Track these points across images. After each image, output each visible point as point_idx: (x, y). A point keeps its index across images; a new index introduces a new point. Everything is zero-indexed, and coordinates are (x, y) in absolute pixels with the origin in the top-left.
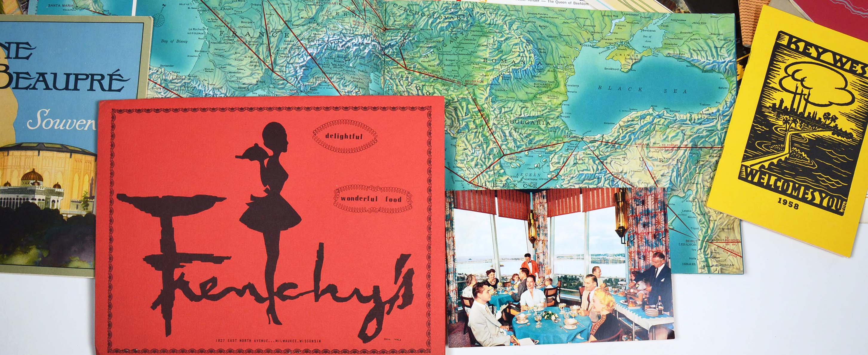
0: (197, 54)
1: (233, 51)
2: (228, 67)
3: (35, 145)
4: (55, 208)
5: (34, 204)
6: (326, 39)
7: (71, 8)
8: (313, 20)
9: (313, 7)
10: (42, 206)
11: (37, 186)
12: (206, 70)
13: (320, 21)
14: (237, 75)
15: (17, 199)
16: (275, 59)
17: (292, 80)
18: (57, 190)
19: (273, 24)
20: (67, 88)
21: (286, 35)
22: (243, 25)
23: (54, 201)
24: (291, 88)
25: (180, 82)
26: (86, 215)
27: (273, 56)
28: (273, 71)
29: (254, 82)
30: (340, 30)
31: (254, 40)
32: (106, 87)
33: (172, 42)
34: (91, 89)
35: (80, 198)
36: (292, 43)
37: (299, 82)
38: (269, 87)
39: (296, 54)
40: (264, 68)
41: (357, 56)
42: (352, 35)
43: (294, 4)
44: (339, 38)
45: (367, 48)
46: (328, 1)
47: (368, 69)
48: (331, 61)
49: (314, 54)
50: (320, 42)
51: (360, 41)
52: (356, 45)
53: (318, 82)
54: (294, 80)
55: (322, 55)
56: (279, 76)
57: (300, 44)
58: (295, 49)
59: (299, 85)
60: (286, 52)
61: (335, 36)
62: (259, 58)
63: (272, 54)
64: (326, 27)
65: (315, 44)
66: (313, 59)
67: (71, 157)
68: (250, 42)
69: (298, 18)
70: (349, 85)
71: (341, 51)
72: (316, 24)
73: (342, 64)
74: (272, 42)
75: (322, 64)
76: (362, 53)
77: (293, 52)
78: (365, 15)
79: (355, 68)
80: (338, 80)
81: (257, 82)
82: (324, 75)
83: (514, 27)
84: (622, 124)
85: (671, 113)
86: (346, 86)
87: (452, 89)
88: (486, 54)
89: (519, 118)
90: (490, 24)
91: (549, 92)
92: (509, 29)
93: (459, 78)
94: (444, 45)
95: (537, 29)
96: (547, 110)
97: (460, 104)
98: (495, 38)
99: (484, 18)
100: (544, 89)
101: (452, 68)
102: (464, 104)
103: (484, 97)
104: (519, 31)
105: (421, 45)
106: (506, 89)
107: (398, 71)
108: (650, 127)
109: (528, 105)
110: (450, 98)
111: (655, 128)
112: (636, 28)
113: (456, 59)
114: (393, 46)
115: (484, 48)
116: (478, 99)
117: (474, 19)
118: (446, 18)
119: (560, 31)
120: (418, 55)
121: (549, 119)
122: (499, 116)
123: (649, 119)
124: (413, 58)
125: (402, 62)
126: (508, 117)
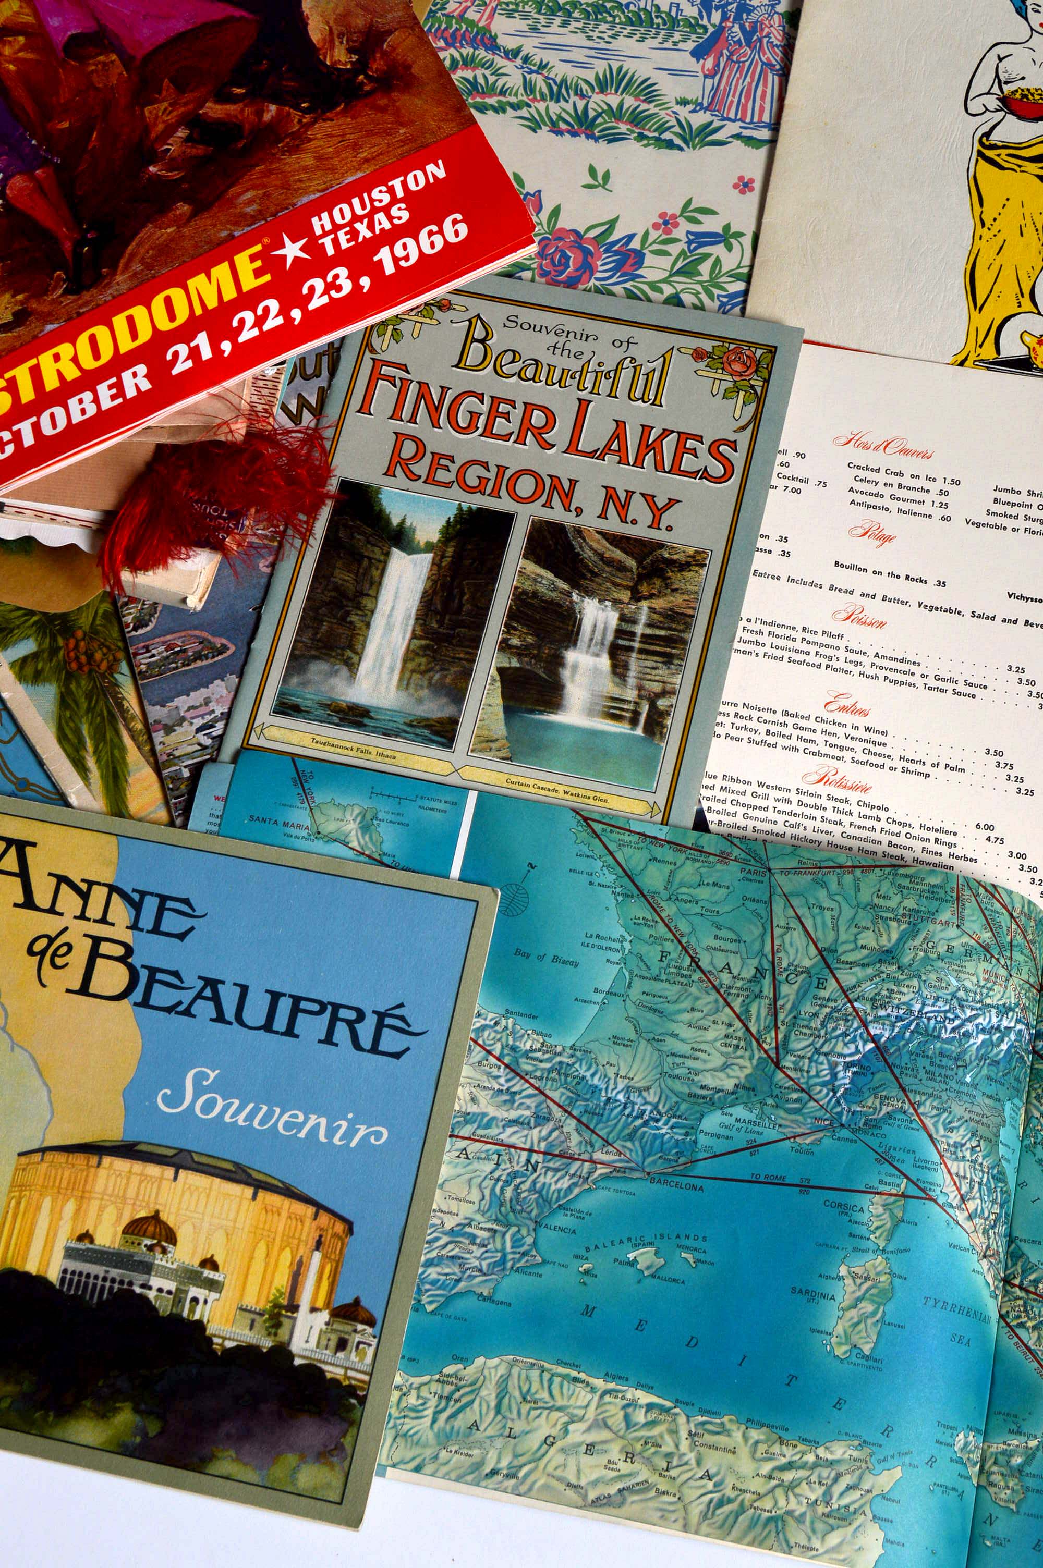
0: (599, 998)
1: (686, 1004)
2: (670, 1041)
3: (170, 1153)
4: (197, 1317)
5: (144, 1299)
6: (917, 1007)
7: (304, 833)
8: (888, 955)
9: (894, 924)
10: (164, 1307)
11: (159, 1256)
12: (617, 1040)
13: (906, 960)
14: (690, 1063)
15: (105, 1279)
16: (786, 1038)
17: (822, 1094)
18: (208, 1273)
19: (792, 952)
20: (268, 1027)
21: (821, 984)
22: (717, 943)
23: (195, 1300)
24: (818, 1114)
25: (549, 1060)
26: (271, 1350)
27: (783, 1028)
28: (777, 1064)
29: (729, 1085)
30: (951, 989)
31: (739, 984)
32: (366, 1040)
33: (541, 958)
34: (329, 1040)
35: (263, 1305)
36: (833, 1004)
37: (838, 1102)
38: (763, 1103)
39: (839, 1032)
40: (757, 1056)
41: (984, 1058)
42: (979, 1005)
43: (848, 912)
44: (947, 1007)
45: (1006, 1039)
46: (931, 916)
47: (1003, 1093)
48: (922, 1062)
49: (883, 1039)
50: (901, 1012)
51: (995, 1020)
52: (983, 1030)
53: (885, 1110)
54: (827, 1094)
55: (903, 1043)
56: (792, 1080)
57: (851, 1010)
58: (839, 1019)
59: (839, 1109)
60: (816, 1023)
61: (939, 1004)
62: (748, 1030)
63: (779, 1024)
64: (920, 977)
65: (889, 1015)
66: (880, 1050)
67: (254, 1197)
68: (729, 987)
69: (852, 946)
70: (958, 1128)
71: (949, 1041)
72: (895, 967)
73: (949, 1073)
74: (782, 994)
75: (899, 1067)
76: (995, 1051)
77: (833, 1025)
78: (1011, 958)
79: (975, 1086)
80: (935, 1112)
81: (736, 1086)
82: (901, 1093)
86: (952, 1130)
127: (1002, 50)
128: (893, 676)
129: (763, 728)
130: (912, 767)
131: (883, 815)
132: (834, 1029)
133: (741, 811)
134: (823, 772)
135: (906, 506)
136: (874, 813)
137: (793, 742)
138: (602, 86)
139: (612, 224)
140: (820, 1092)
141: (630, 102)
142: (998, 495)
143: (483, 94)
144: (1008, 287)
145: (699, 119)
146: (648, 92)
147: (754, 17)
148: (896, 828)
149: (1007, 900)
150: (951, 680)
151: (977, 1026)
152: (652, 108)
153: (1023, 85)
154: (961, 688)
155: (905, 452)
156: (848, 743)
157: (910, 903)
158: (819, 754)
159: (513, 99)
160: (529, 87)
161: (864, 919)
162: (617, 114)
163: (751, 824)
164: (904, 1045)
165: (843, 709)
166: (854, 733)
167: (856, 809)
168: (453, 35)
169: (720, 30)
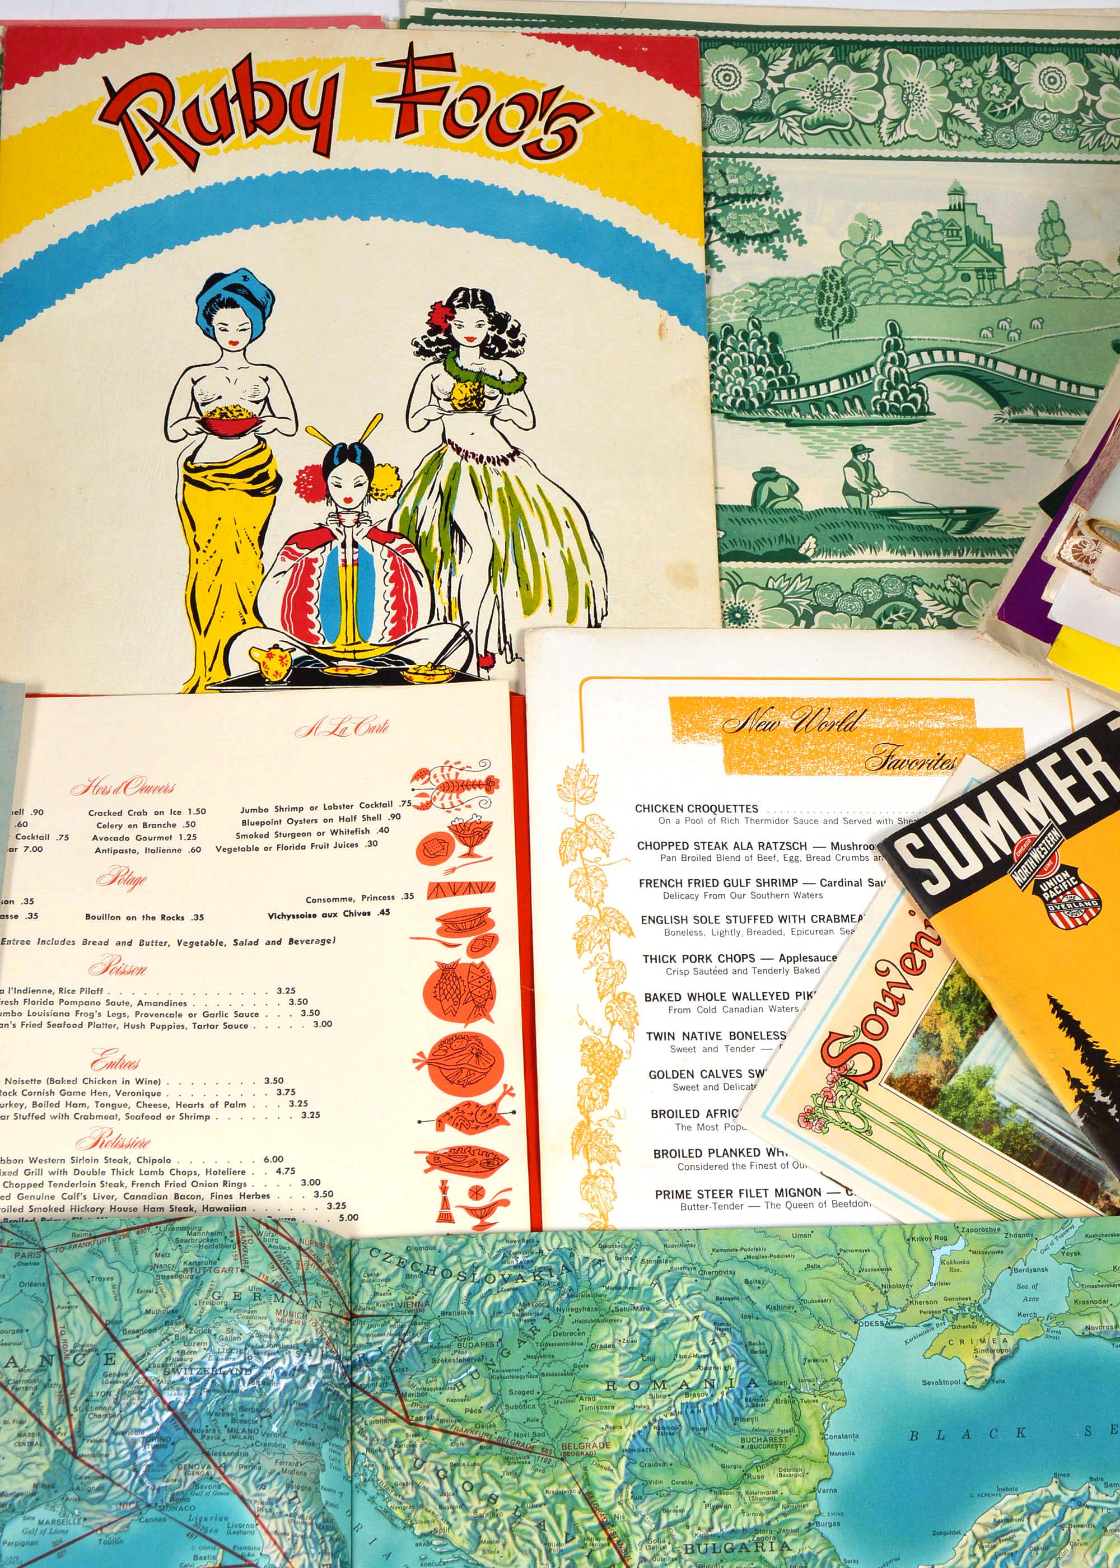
6: (210, 1364)
8: (174, 1315)
9: (176, 1281)
13: (193, 1317)
16: (81, 1424)
17: (125, 1477)
19: (76, 1331)
21: (109, 1360)
24: (123, 1499)
27: (76, 1415)
28: (74, 1454)
29: (28, 1486)
30: (244, 1338)
31: (26, 1376)
36: (124, 1378)
37: (141, 1482)
38: (65, 1499)
39: (133, 1407)
40: (52, 1450)
41: (289, 1403)
42: (276, 1349)
43: (128, 1278)
44: (242, 1358)
45: (312, 1379)
46: (212, 1265)
47: (316, 1435)
48: (223, 1421)
49: (180, 1405)
50: (195, 1372)
51: (296, 1361)
52: (285, 1374)
53: (191, 1479)
54: (130, 1475)
55: (200, 1405)
56: (91, 1467)
57: (143, 1381)
58: (133, 1393)
59: (143, 1489)
60: (109, 1403)
61: (233, 1356)
62: (40, 1423)
63: (72, 1411)
64: (209, 1331)
65: (182, 1379)
66: (178, 1417)
68: (17, 1382)
69: (137, 1313)
70: (271, 1482)
71: (249, 1393)
72: (182, 1327)
73: (253, 1427)
74: (72, 1378)
75: (200, 1431)
76: (301, 1393)
77: (127, 1401)
78: (306, 1293)
79: (284, 1435)
80: (243, 1471)
81: (36, 1486)
82: (206, 1459)
83: (682, 1290)
84: (979, 1531)
85: (1107, 1491)
86: (264, 1487)
87: (528, 1469)
88: (613, 1370)
89: (706, 1538)
90: (617, 1288)
91: (783, 1459)
92: (669, 1296)
93: (545, 1439)
94: (504, 1353)
95: (740, 1290)
96: (780, 1510)
97: (553, 1511)
98: (634, 1325)
99: (601, 1275)
100: (768, 1453)
101: (528, 1413)
102: (562, 1510)
103: (614, 1487)
104: (694, 1301)
105: (444, 1355)
106: (669, 1461)
107: (388, 1429)
108: (1057, 1534)
109: (729, 1499)
110: (523, 1496)
111: (1068, 1535)
112: (998, 1264)
113: (537, 1388)
114: (374, 1361)
115: (606, 1353)
116: (597, 1494)
117: (576, 1278)
118: (505, 1281)
119: (800, 1290)
120: (439, 1383)
121: (788, 1533)
122: (654, 1536)
123: (1050, 1512)
124: (424, 1393)
125: (396, 1405)
126: (678, 1536)
127: (195, 374)
128: (159, 1021)
129: (28, 1101)
130: (190, 1112)
131: (165, 1167)
132: (129, 1405)
133: (15, 1192)
134: (97, 1135)
135: (153, 845)
136: (156, 1167)
137: (63, 1109)
140: (122, 1474)
142: (246, 816)
144: (230, 606)
148: (180, 1179)
149: (292, 1232)
150: (221, 1014)
151: (277, 1371)
153: (220, 404)
154: (231, 1020)
155: (146, 789)
156: (121, 1100)
157: (190, 1257)
158: (91, 1117)
161: (146, 1282)
163: (26, 1203)
164: (203, 1407)
165: (111, 1065)
166: (126, 1088)
167: (136, 1167)
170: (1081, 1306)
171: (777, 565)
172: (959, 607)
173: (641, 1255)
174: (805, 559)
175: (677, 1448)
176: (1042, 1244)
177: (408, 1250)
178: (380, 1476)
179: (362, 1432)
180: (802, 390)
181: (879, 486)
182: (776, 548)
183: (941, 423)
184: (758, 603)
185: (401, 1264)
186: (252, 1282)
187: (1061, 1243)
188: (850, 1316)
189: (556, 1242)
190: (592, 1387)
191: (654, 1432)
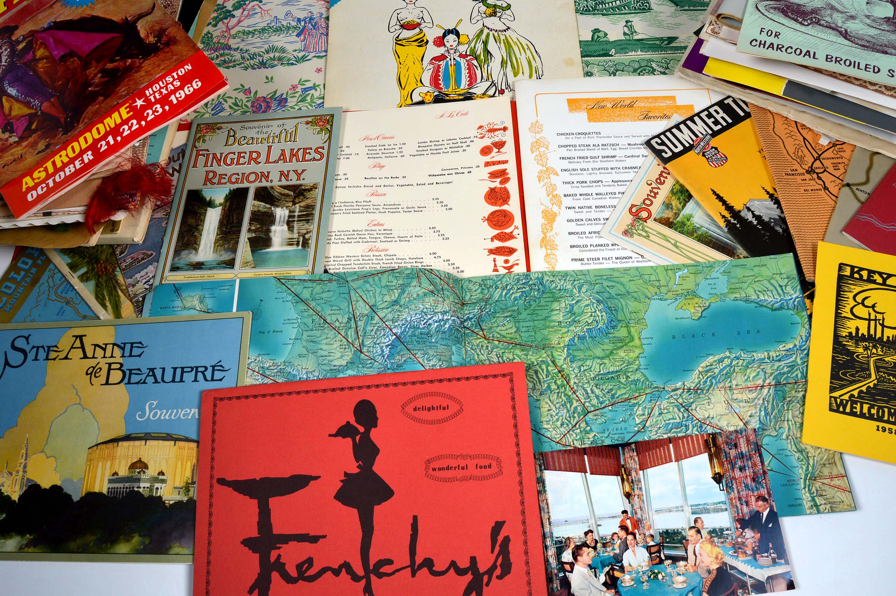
0: (291, 342)
1: (324, 337)
2: (320, 351)
3: (143, 435)
4: (158, 495)
5: (139, 492)
6: (409, 319)
7: (180, 309)
8: (395, 302)
9: (396, 291)
10: (146, 494)
11: (142, 474)
12: (300, 356)
13: (402, 303)
14: (328, 358)
15: (124, 488)
16: (363, 341)
17: (379, 359)
18: (161, 477)
19: (360, 309)
20: (173, 381)
21: (372, 319)
22: (332, 312)
23: (157, 488)
24: (379, 367)
25: (276, 369)
26: (187, 501)
27: (361, 338)
28: (361, 352)
29: (344, 363)
30: (421, 309)
31: (342, 325)
32: (209, 377)
33: (269, 332)
34: (196, 380)
35: (183, 484)
36: (378, 325)
37: (386, 361)
38: (358, 367)
39: (382, 335)
40: (353, 350)
41: (439, 331)
42: (433, 313)
43: (378, 290)
44: (420, 316)
45: (447, 323)
46: (409, 285)
47: (449, 343)
48: (414, 338)
49: (398, 334)
50: (404, 322)
51: (441, 317)
52: (436, 322)
53: (403, 359)
54: (381, 358)
55: (406, 333)
56: (367, 356)
57: (385, 326)
58: (381, 330)
59: (386, 363)
60: (373, 334)
61: (417, 316)
62: (348, 341)
63: (359, 337)
64: (408, 308)
65: (399, 324)
66: (398, 338)
67: (175, 443)
68: (339, 327)
69: (382, 302)
70: (433, 359)
71: (423, 328)
72: (398, 306)
73: (425, 340)
74: (359, 325)
75: (406, 342)
76: (443, 328)
78: (444, 294)
79: (437, 343)
81: (347, 363)
82: (408, 352)
83: (584, 290)
84: (701, 369)
85: (749, 353)
86: (430, 360)
87: (531, 353)
88: (560, 317)
89: (598, 375)
90: (560, 290)
91: (625, 347)
92: (579, 292)
93: (537, 342)
94: (519, 313)
95: (605, 289)
96: (625, 364)
97: (540, 367)
98: (567, 302)
99: (554, 285)
100: (620, 345)
101: (529, 334)
102: (544, 366)
103: (563, 358)
104: (588, 293)
105: (498, 315)
106: (583, 348)
107: (478, 341)
108: (730, 370)
109: (606, 361)
110: (529, 362)
111: (734, 370)
112: (700, 277)
113: (532, 325)
114: (472, 318)
115: (557, 312)
116: (557, 361)
117: (545, 287)
118: (519, 289)
119: (628, 289)
120: (496, 325)
121: (629, 372)
122: (579, 375)
123: (727, 362)
124: (491, 328)
125: (481, 333)
126: (588, 375)
127: (398, 11)
128: (391, 210)
129: (346, 237)
130: (402, 239)
131: (394, 257)
132: (380, 334)
133: (341, 267)
134: (370, 248)
135: (388, 155)
136: (391, 257)
137: (358, 240)
138: (267, 52)
139: (275, 92)
141: (277, 54)
142: (419, 145)
143: (228, 63)
144: (412, 81)
145: (301, 55)
146: (283, 50)
147: (315, 21)
148: (400, 261)
149: (437, 273)
150: (413, 207)
151: (433, 321)
152: (285, 55)
153: (407, 20)
154: (416, 209)
155: (385, 138)
156: (378, 236)
157: (401, 282)
158: (368, 242)
159: (238, 63)
160: (243, 58)
161: (384, 291)
162: (274, 59)
163: (346, 271)
165: (375, 225)
166: (380, 232)
167: (384, 258)
168: (216, 49)
169: (304, 27)
170: (732, 290)
171: (602, 58)
172: (667, 68)
173: (568, 279)
174: (611, 56)
175: (586, 344)
176: (716, 270)
177: (482, 280)
178: (476, 358)
179: (468, 343)
180: (607, 5)
181: (636, 32)
182: (601, 53)
183: (656, 12)
184: (596, 70)
185: (480, 285)
186: (423, 290)
187: (723, 269)
188: (647, 297)
189: (536, 275)
190: (553, 324)
191: (576, 339)
